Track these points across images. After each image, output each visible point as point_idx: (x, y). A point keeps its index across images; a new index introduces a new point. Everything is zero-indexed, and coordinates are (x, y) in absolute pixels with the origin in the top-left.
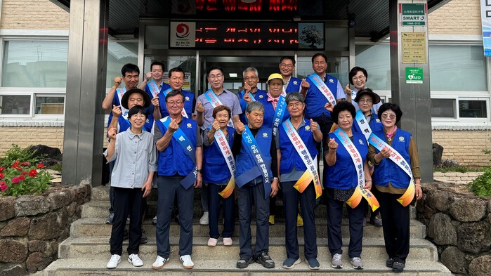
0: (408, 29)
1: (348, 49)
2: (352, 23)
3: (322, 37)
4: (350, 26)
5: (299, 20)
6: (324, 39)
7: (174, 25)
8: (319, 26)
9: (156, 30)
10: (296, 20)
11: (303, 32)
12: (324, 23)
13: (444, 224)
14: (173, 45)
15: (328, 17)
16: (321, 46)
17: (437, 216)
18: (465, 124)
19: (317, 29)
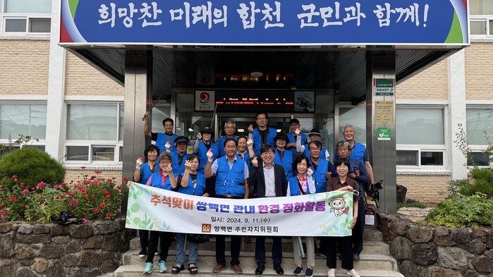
0: (380, 98)
1: (333, 112)
2: (337, 92)
3: (313, 102)
4: (335, 94)
5: (295, 89)
6: (315, 104)
7: (198, 93)
8: (311, 94)
9: (185, 97)
10: (293, 89)
11: (298, 99)
12: (315, 91)
13: (402, 244)
14: (197, 109)
15: (318, 87)
16: (312, 110)
17: (398, 238)
18: (425, 171)
19: (310, 96)
